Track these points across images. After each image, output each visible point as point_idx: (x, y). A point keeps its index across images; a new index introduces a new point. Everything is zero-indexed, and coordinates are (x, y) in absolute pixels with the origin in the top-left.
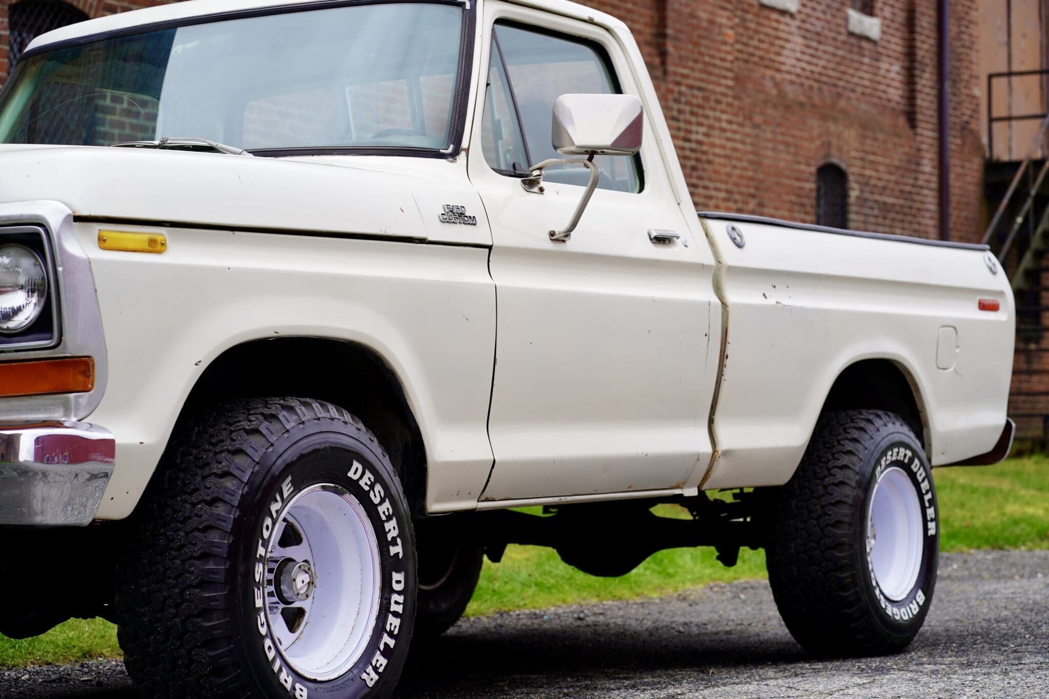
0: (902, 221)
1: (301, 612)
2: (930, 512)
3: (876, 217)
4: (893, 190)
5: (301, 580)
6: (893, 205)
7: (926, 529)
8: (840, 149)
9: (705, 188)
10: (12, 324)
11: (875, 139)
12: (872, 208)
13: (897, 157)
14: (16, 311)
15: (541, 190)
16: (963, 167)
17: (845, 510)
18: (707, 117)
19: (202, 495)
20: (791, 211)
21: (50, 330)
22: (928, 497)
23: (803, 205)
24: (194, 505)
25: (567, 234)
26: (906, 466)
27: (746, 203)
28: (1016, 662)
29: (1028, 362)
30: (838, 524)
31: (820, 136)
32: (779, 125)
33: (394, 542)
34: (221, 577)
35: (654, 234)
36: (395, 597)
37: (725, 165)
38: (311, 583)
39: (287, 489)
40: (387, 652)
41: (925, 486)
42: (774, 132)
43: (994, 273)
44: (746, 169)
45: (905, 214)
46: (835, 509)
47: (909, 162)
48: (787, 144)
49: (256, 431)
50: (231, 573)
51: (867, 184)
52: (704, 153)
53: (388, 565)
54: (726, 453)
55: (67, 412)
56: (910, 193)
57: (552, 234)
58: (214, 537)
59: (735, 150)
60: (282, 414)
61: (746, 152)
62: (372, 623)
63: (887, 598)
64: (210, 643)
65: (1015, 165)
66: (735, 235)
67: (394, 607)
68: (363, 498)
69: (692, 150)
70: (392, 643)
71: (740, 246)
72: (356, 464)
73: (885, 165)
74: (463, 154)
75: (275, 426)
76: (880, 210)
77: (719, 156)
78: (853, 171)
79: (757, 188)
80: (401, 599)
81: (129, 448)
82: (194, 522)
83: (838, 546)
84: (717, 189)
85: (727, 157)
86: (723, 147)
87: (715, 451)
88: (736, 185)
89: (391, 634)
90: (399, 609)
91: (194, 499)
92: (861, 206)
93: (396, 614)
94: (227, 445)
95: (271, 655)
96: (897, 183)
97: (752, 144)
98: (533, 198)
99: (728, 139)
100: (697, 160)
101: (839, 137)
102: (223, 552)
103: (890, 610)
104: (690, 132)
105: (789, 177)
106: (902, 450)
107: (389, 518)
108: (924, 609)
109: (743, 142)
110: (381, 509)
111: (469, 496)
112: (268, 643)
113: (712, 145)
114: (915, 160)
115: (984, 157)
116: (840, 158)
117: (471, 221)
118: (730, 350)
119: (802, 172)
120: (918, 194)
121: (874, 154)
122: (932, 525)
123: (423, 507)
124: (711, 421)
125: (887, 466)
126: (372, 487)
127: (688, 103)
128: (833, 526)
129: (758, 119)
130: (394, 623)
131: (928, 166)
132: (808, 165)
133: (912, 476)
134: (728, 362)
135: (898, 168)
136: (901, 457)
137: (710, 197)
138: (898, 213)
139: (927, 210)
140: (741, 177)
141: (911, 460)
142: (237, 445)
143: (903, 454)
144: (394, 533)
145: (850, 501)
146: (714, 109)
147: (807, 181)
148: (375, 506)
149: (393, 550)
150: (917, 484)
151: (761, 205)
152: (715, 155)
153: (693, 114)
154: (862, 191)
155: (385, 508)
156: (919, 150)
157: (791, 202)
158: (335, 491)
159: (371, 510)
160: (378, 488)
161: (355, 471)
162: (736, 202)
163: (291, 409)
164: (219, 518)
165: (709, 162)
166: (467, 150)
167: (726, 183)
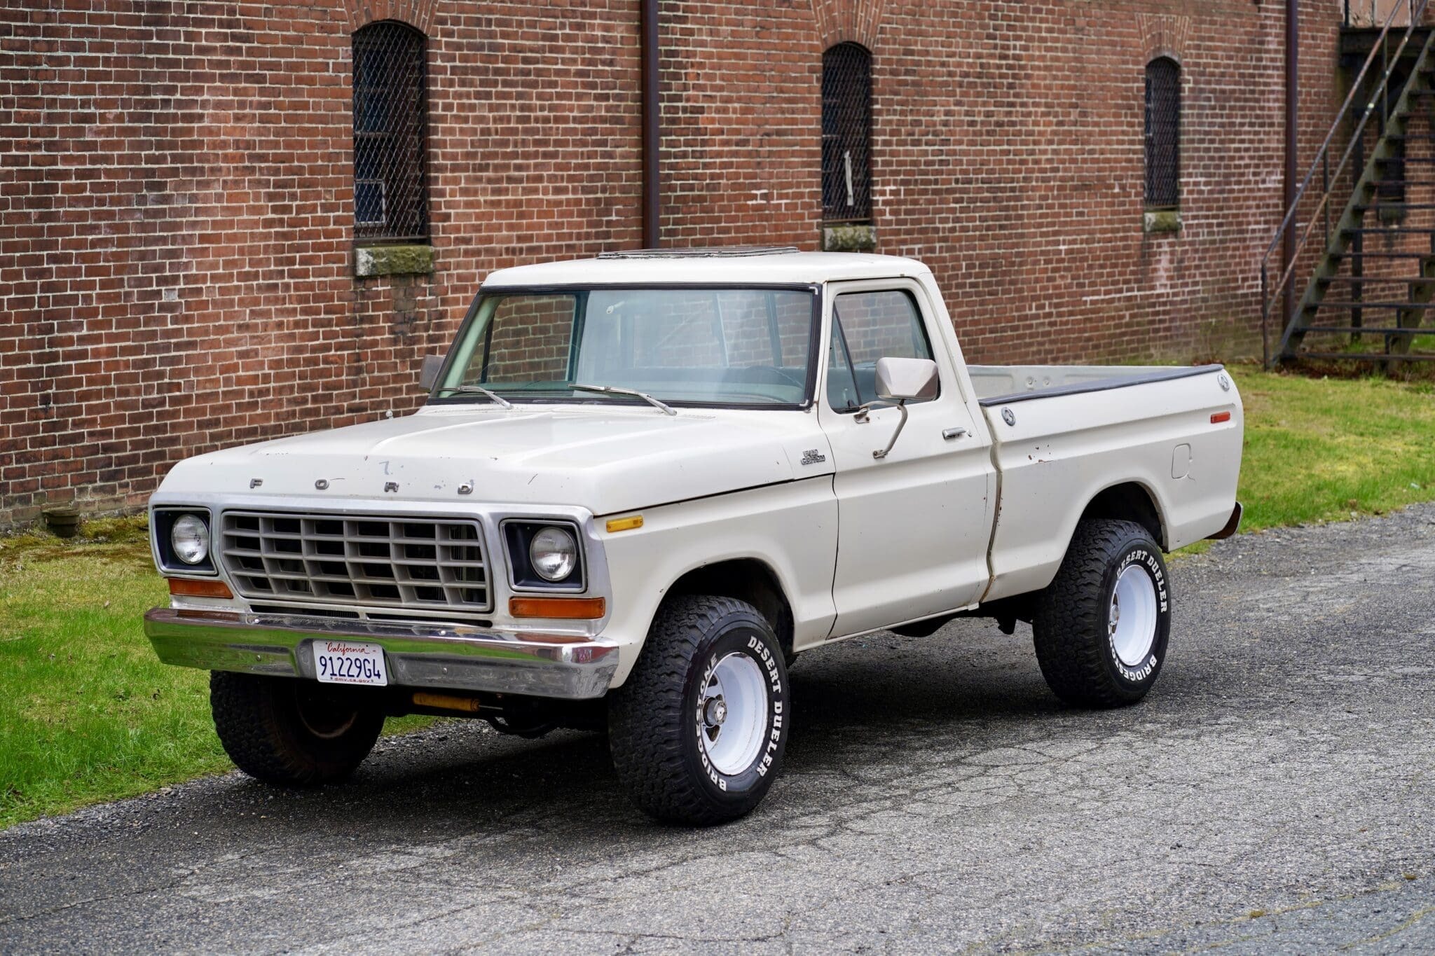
0: (1243, 108)
1: (717, 728)
2: (1163, 594)
3: (1213, 108)
4: (1232, 75)
5: (720, 710)
6: (1233, 91)
7: (1159, 607)
8: (1172, 40)
9: (1023, 105)
10: (555, 577)
11: (1213, 23)
12: (1209, 99)
13: (1237, 39)
14: (557, 567)
15: (868, 419)
16: (1313, 38)
17: (1091, 604)
18: (1025, 29)
19: (664, 669)
20: (1116, 115)
21: (580, 582)
22: (1160, 584)
23: (1130, 107)
24: (659, 675)
25: (886, 453)
26: (1143, 564)
27: (1069, 114)
28: (1213, 722)
29: (1389, 245)
30: (1085, 615)
31: (1150, 28)
32: (1104, 24)
33: (776, 683)
34: (677, 720)
35: (947, 434)
36: (777, 718)
37: (1045, 78)
38: (725, 713)
39: (713, 661)
40: (772, 753)
41: (1159, 575)
42: (1098, 34)
43: (1225, 389)
44: (1067, 78)
45: (1246, 100)
46: (1085, 604)
47: (1252, 42)
48: (1113, 44)
49: (694, 627)
50: (683, 717)
51: (1202, 74)
52: (1022, 67)
53: (772, 698)
54: (999, 577)
55: (589, 631)
56: (1252, 76)
57: (875, 454)
58: (673, 696)
59: (1057, 59)
60: (709, 613)
61: (1068, 60)
62: (763, 735)
63: (1124, 665)
64: (670, 760)
65: (1374, 32)
66: (1007, 416)
67: (776, 724)
68: (757, 658)
69: (1009, 67)
70: (775, 747)
71: (1011, 425)
72: (753, 639)
73: (1225, 49)
74: (815, 406)
75: (706, 622)
76: (1217, 99)
77: (1039, 68)
78: (1186, 63)
79: (1080, 97)
80: (780, 718)
81: (625, 647)
82: (659, 687)
83: (1086, 631)
84: (1035, 105)
85: (1046, 68)
86: (1043, 58)
87: (991, 576)
88: (1057, 96)
89: (774, 741)
90: (779, 725)
91: (659, 671)
92: (1196, 99)
93: (777, 728)
94: (678, 636)
95: (705, 764)
96: (1237, 67)
97: (1074, 51)
98: (861, 427)
99: (1048, 49)
100: (1015, 76)
101: (1171, 27)
102: (678, 705)
103: (1127, 674)
104: (1008, 48)
105: (1116, 80)
106: (1139, 552)
107: (773, 668)
108: (1156, 670)
109: (1065, 50)
110: (767, 664)
111: (820, 638)
112: (704, 756)
113: (1031, 58)
114: (1258, 39)
115: (1339, 24)
116: (1173, 50)
117: (822, 458)
118: (1002, 504)
119: (1130, 71)
120: (1261, 76)
121: (1211, 39)
122: (1164, 604)
123: (791, 650)
124: (989, 554)
125: (1131, 563)
126: (762, 651)
127: (1004, 18)
128: (1083, 616)
129: (1081, 22)
130: (776, 734)
131: (1274, 43)
132: (1136, 63)
133: (1148, 570)
134: (1001, 512)
135: (1238, 50)
136: (1138, 557)
137: (1029, 114)
138: (1237, 100)
139: (1272, 92)
140: (1062, 87)
141: (1147, 558)
142: (684, 637)
143: (1140, 554)
144: (776, 677)
145: (1096, 597)
146: (1032, 19)
147: (1135, 80)
148: (764, 662)
149: (775, 688)
150: (1152, 575)
151: (1083, 114)
152: (1033, 68)
153: (1010, 28)
154: (1196, 82)
155: (770, 663)
156: (1263, 26)
157: (1117, 106)
158: (741, 656)
159: (762, 665)
160: (766, 650)
161: (752, 643)
162: (1056, 115)
163: (713, 609)
164: (675, 684)
165: (1028, 77)
166: (818, 403)
167: (1047, 96)
